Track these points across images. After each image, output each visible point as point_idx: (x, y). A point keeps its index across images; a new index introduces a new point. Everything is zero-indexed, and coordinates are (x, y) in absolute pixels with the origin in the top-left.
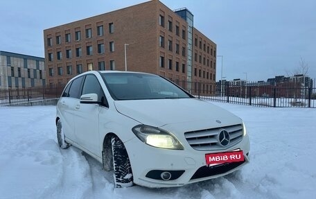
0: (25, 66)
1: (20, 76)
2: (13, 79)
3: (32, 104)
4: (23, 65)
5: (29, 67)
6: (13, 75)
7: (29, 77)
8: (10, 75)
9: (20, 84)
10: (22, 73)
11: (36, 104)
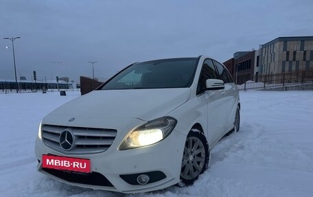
0: (302, 48)
1: (294, 60)
2: (287, 63)
3: (286, 89)
4: (299, 48)
5: (305, 49)
6: (287, 60)
7: (304, 60)
8: (285, 59)
9: (294, 68)
10: (297, 56)
11: (292, 89)
